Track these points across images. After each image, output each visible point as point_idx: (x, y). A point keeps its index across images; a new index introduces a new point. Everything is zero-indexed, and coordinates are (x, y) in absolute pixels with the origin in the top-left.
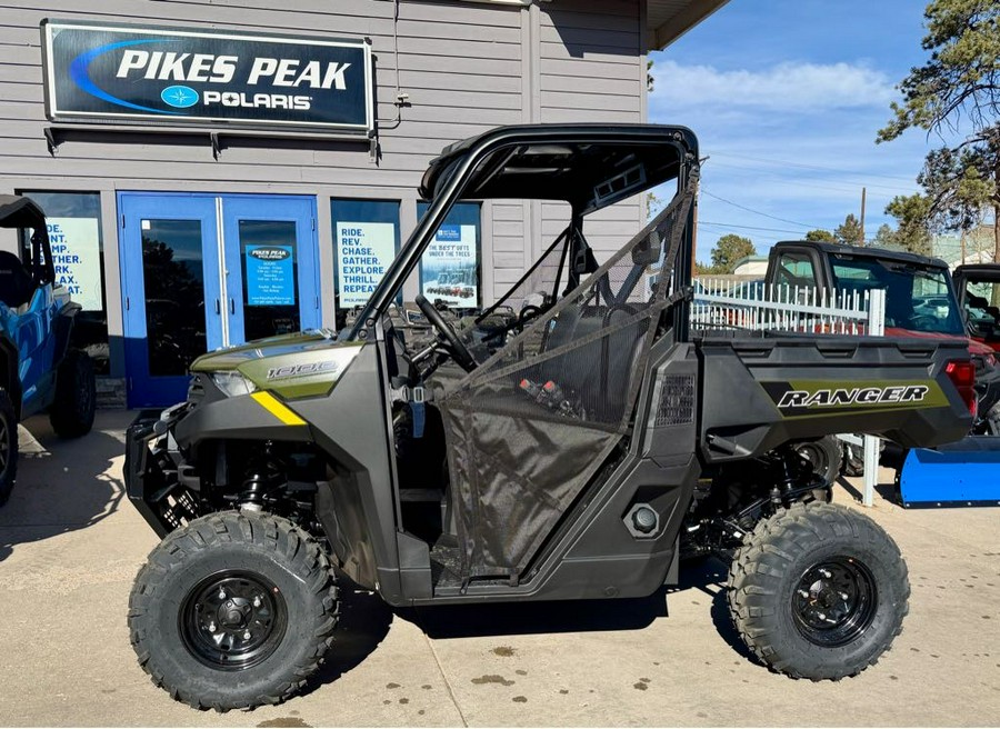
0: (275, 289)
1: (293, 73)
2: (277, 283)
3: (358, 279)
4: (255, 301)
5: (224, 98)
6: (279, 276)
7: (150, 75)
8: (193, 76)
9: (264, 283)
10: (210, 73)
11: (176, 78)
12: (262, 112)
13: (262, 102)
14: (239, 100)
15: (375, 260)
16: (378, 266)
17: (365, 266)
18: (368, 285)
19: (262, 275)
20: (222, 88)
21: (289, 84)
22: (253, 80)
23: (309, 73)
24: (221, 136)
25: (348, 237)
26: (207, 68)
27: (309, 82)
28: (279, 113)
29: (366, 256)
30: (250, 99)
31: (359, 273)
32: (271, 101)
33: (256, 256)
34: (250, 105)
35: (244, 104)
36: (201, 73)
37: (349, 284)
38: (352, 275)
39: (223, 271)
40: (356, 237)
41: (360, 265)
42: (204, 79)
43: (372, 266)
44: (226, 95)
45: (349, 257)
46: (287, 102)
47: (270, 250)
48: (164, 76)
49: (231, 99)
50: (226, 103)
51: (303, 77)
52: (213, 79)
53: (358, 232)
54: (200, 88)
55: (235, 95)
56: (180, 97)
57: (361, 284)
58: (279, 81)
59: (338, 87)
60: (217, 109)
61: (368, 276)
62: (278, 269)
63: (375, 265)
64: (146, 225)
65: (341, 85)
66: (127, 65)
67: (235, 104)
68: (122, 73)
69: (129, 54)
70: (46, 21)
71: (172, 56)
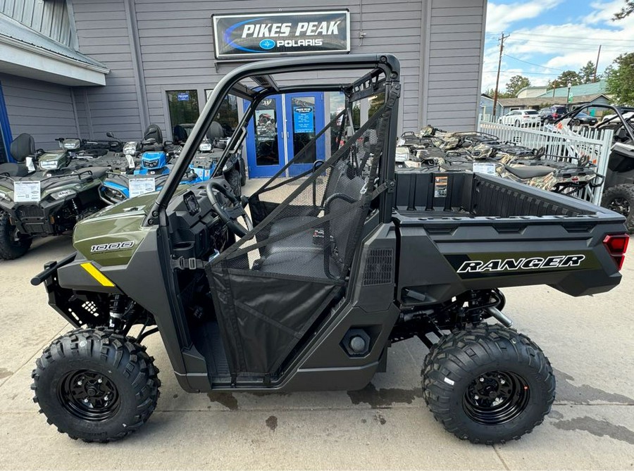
0: (305, 126)
1: (315, 28)
2: (306, 123)
4: (297, 131)
6: (307, 119)
7: (255, 35)
8: (273, 34)
9: (301, 123)
10: (279, 32)
11: (266, 36)
12: (302, 48)
13: (302, 43)
14: (292, 43)
19: (300, 120)
20: (284, 39)
21: (313, 34)
22: (297, 34)
23: (322, 28)
26: (278, 30)
27: (322, 32)
28: (309, 48)
30: (296, 43)
32: (305, 43)
33: (298, 111)
34: (296, 45)
35: (294, 45)
36: (276, 32)
39: (285, 120)
42: (277, 35)
44: (286, 42)
46: (312, 43)
47: (304, 109)
48: (261, 35)
49: (288, 43)
50: (286, 45)
51: (319, 30)
52: (281, 35)
54: (276, 39)
55: (290, 41)
56: (267, 44)
58: (309, 33)
59: (335, 33)
60: (283, 48)
62: (307, 117)
65: (336, 32)
66: (246, 32)
67: (290, 45)
68: (244, 36)
69: (246, 26)
70: (214, 15)
71: (264, 26)
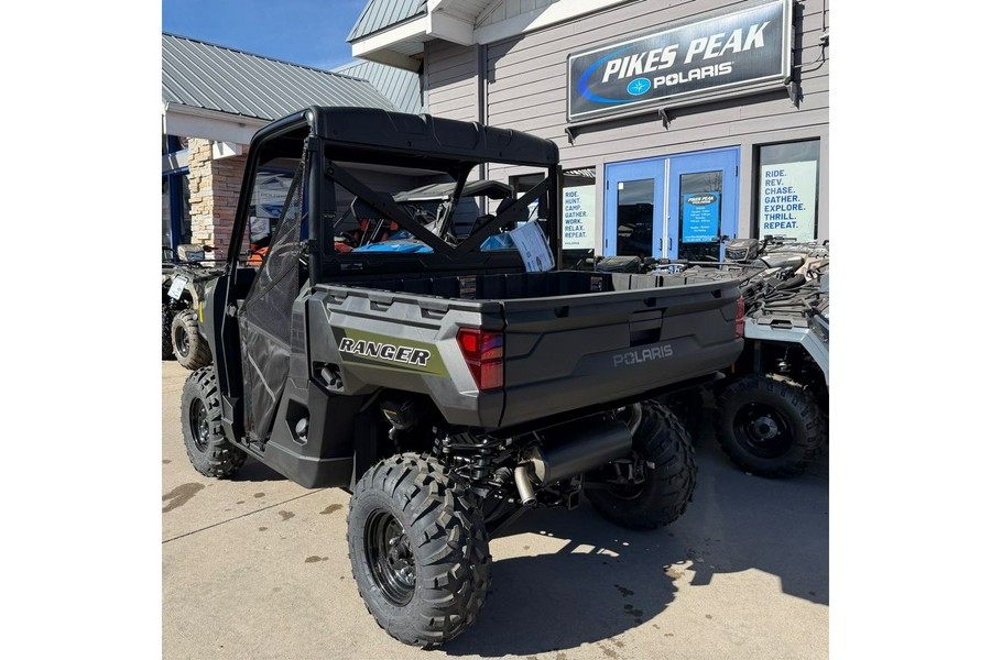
0: (703, 229)
1: (719, 45)
2: (705, 224)
3: (777, 216)
4: (688, 239)
5: (667, 81)
6: (707, 218)
7: (621, 76)
8: (648, 69)
9: (695, 224)
10: (659, 63)
11: (637, 73)
12: (696, 84)
13: (695, 76)
14: (678, 78)
15: (795, 198)
16: (797, 203)
17: (785, 204)
18: (787, 221)
19: (693, 218)
20: (665, 73)
21: (716, 55)
22: (688, 60)
23: (732, 42)
24: (667, 111)
25: (771, 179)
26: (657, 59)
27: (732, 48)
28: (707, 81)
29: (787, 194)
30: (685, 77)
31: (780, 212)
32: (700, 74)
33: (691, 202)
34: (686, 80)
35: (682, 81)
36: (653, 65)
37: (769, 221)
38: (772, 213)
39: (666, 216)
40: (779, 178)
41: (780, 203)
42: (654, 69)
43: (792, 203)
44: (669, 77)
45: (770, 196)
46: (713, 71)
47: (701, 196)
48: (630, 74)
49: (672, 79)
50: (669, 83)
51: (728, 46)
52: (661, 67)
53: (781, 173)
54: (651, 76)
55: (675, 76)
56: (639, 87)
57: (780, 221)
58: (708, 55)
59: (757, 46)
60: (664, 90)
61: (787, 213)
62: (707, 212)
63: (795, 202)
64: (621, 186)
66: (608, 72)
67: (675, 82)
68: (606, 79)
69: (610, 64)
70: (569, 55)
71: (635, 57)
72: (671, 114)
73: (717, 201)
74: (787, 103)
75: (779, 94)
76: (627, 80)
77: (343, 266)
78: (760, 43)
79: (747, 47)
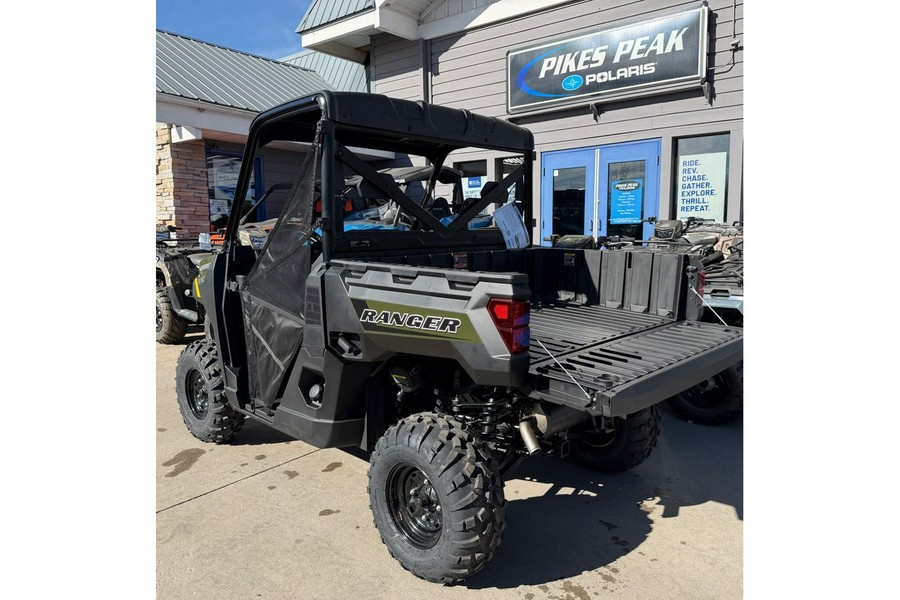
0: (629, 212)
1: (644, 47)
2: (630, 208)
3: (692, 201)
4: (615, 221)
5: (598, 78)
6: (632, 202)
7: (556, 73)
8: (581, 67)
9: (620, 208)
10: (591, 62)
11: (571, 71)
12: (623, 82)
13: (622, 74)
14: (607, 76)
15: (708, 185)
16: (710, 189)
17: (699, 190)
18: (700, 205)
19: (620, 202)
20: (596, 71)
21: (641, 56)
22: (617, 60)
23: (656, 44)
24: (597, 105)
25: (687, 168)
26: (588, 58)
27: (655, 51)
28: (635, 80)
29: (701, 181)
30: (614, 75)
31: (694, 196)
32: (627, 73)
33: (618, 188)
34: (615, 78)
35: (611, 79)
36: (585, 63)
37: (685, 205)
38: (688, 198)
39: (596, 201)
40: (694, 167)
41: (695, 189)
42: (586, 67)
43: (705, 189)
44: (599, 75)
45: (687, 183)
46: (639, 71)
47: (628, 183)
48: (564, 71)
49: (602, 77)
50: (599, 81)
52: (592, 66)
53: (696, 163)
54: (583, 73)
55: (605, 74)
56: (572, 84)
57: (694, 205)
58: (634, 56)
59: (677, 49)
60: (595, 86)
61: (701, 197)
62: (632, 197)
63: (707, 189)
64: (556, 173)
66: (545, 69)
67: (605, 80)
68: (542, 75)
69: (546, 61)
70: (509, 52)
71: (569, 55)
72: (601, 108)
73: (640, 188)
74: (702, 101)
75: (696, 92)
76: (562, 77)
77: (353, 243)
78: (680, 47)
79: (669, 49)
